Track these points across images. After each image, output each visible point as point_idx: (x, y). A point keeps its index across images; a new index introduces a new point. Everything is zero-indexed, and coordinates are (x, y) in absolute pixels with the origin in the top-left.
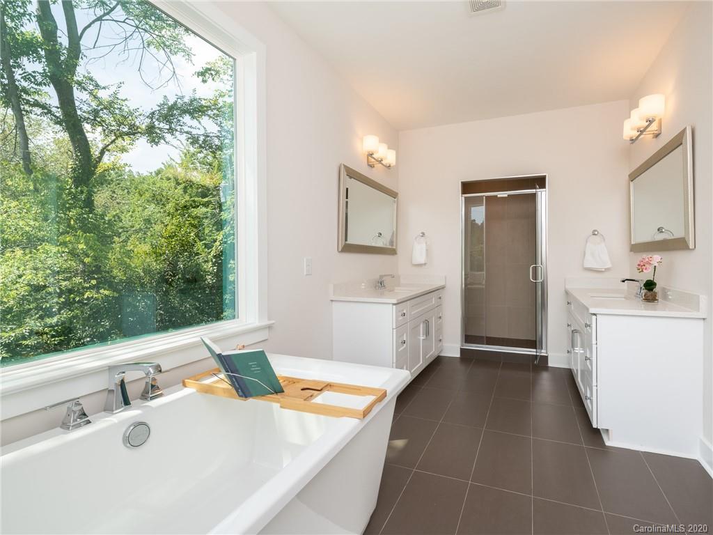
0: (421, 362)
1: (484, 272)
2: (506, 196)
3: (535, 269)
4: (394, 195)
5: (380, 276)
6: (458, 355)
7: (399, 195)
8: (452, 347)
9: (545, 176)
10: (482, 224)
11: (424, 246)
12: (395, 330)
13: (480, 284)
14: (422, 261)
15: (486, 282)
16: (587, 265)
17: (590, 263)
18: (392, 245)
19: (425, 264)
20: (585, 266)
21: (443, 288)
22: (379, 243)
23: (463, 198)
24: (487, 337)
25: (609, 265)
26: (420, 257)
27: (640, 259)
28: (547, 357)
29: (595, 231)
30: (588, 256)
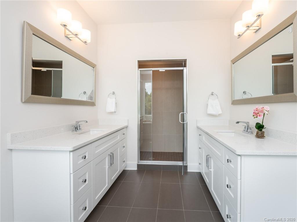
0: (107, 185)
1: (151, 115)
2: (164, 70)
3: (183, 115)
4: (93, 66)
5: (76, 122)
6: (136, 169)
7: (97, 66)
8: (132, 164)
9: (186, 59)
10: (151, 94)
11: (114, 100)
12: (72, 175)
13: (149, 121)
14: (113, 110)
15: (153, 119)
16: (209, 112)
17: (210, 111)
18: (92, 100)
19: (115, 112)
20: (208, 113)
21: (127, 127)
22: (84, 98)
23: (139, 71)
24: (153, 152)
25: (220, 112)
26: (111, 107)
27: (255, 108)
28: (187, 166)
29: (213, 93)
30: (210, 107)
